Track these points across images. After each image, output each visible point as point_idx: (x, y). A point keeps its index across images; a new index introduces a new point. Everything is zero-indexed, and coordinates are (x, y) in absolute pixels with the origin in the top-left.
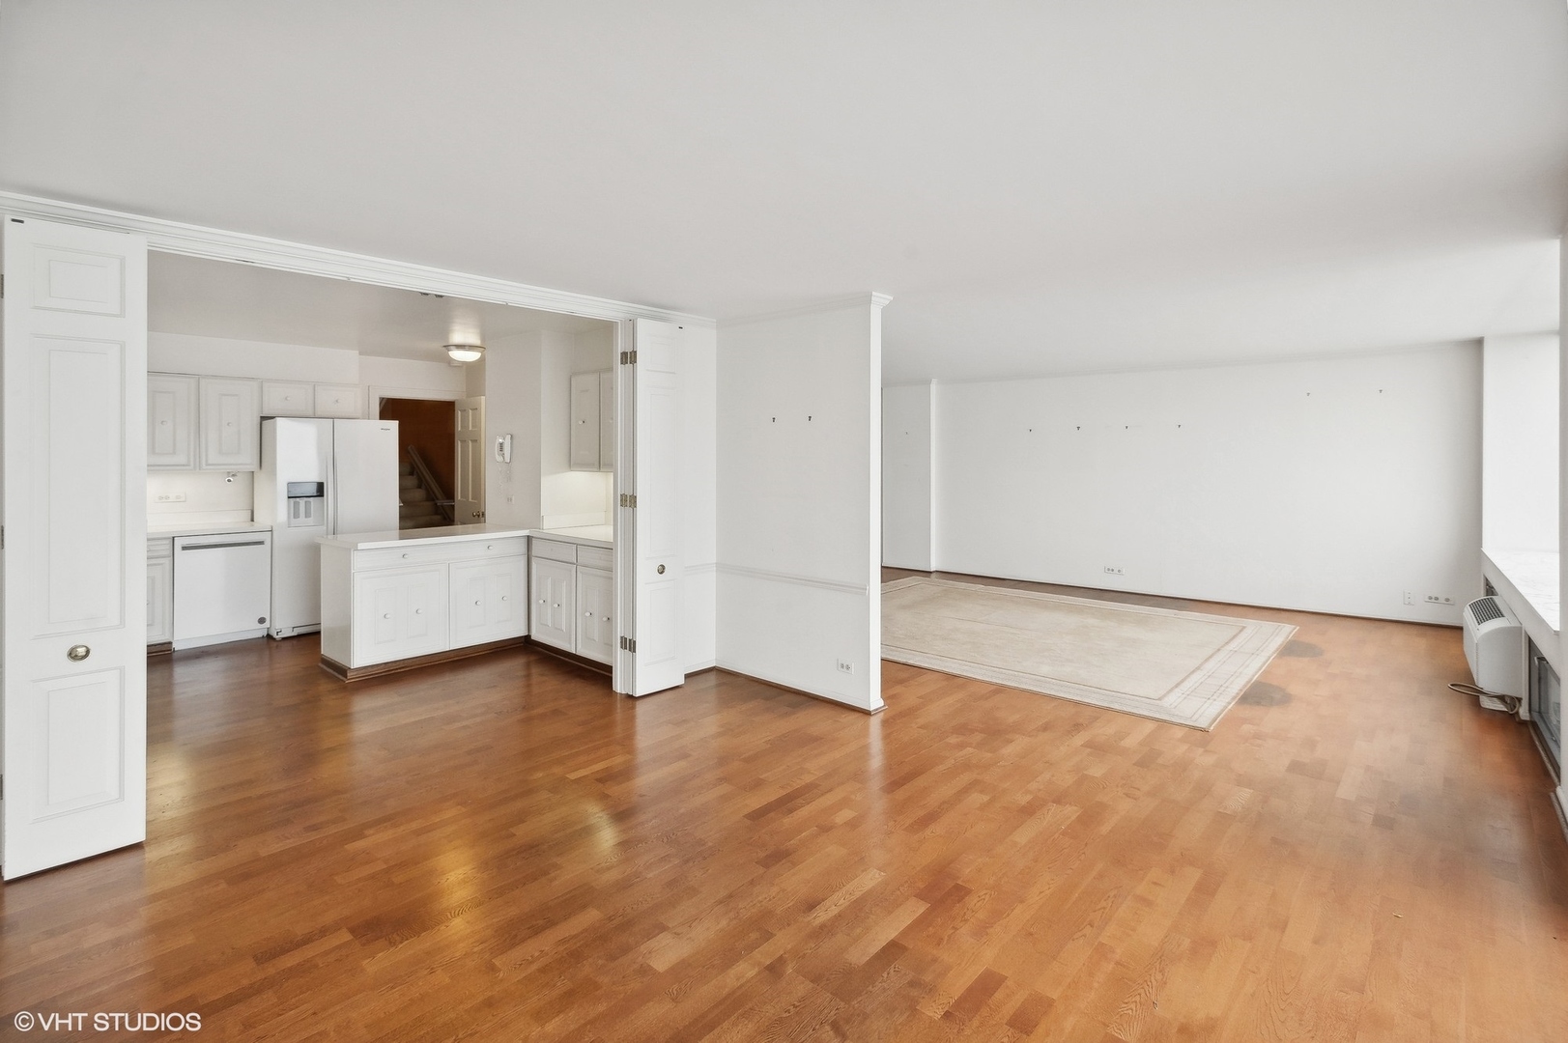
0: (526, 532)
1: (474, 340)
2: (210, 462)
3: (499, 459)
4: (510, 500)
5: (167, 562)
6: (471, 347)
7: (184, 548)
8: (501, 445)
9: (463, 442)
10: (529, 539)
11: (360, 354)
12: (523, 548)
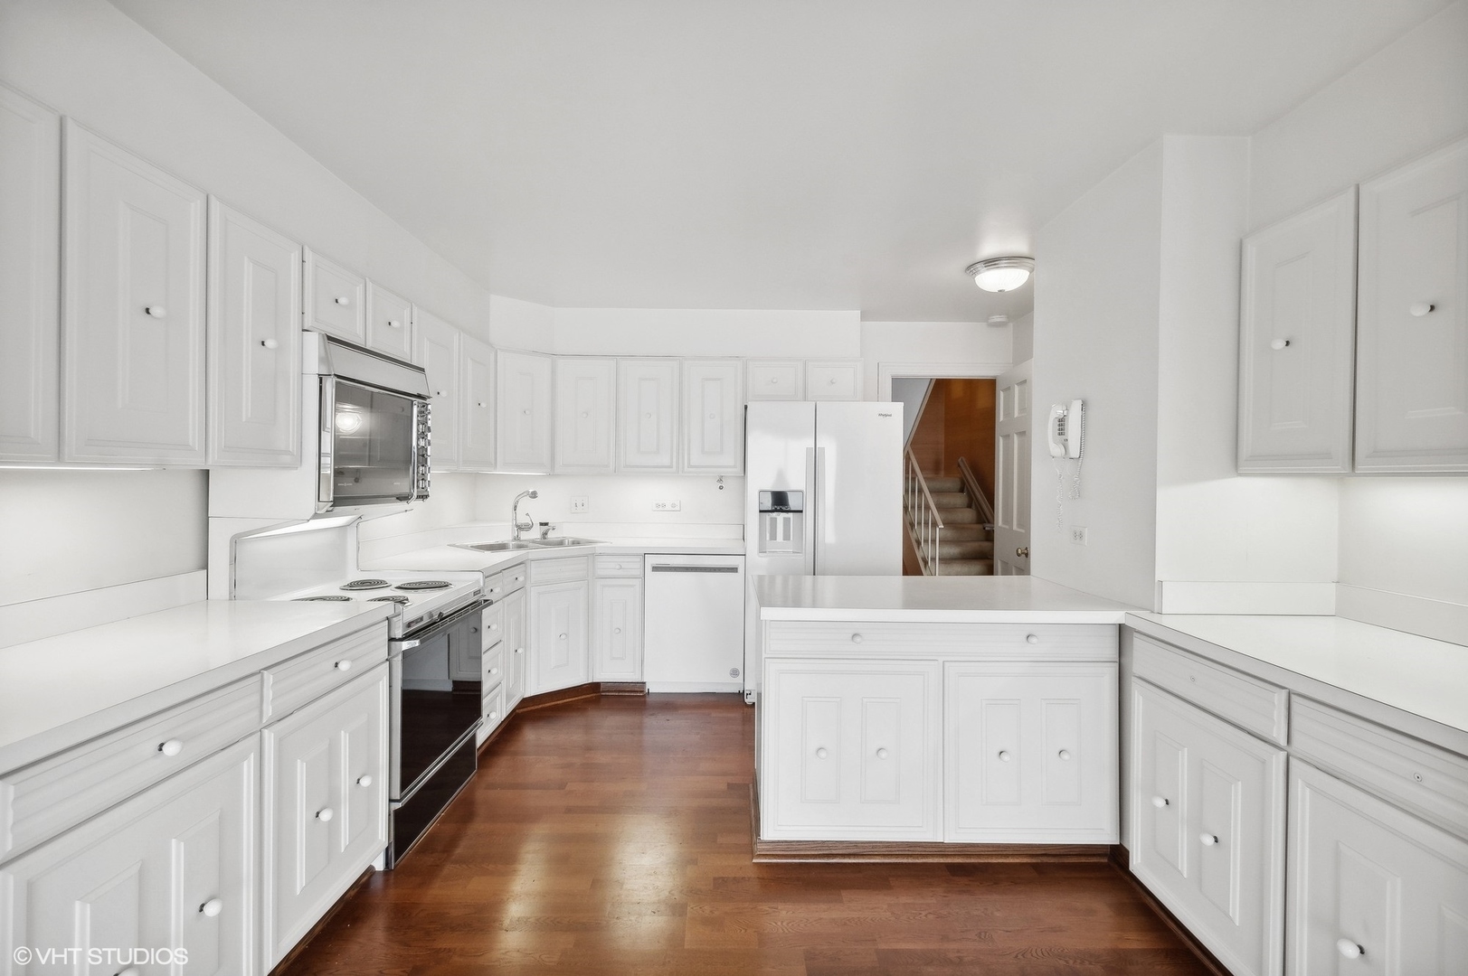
0: (1117, 617)
1: (1019, 246)
2: (692, 464)
3: (1057, 450)
4: (1078, 536)
5: (638, 582)
6: (1014, 260)
7: (655, 569)
8: (1062, 422)
9: (1007, 437)
10: (1121, 629)
11: (864, 317)
12: (1110, 650)
